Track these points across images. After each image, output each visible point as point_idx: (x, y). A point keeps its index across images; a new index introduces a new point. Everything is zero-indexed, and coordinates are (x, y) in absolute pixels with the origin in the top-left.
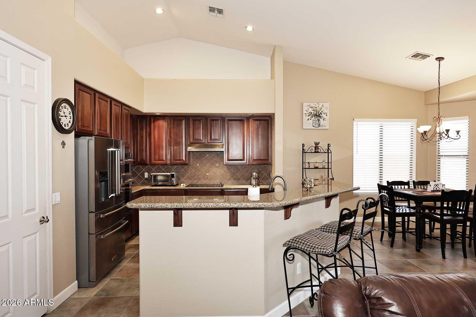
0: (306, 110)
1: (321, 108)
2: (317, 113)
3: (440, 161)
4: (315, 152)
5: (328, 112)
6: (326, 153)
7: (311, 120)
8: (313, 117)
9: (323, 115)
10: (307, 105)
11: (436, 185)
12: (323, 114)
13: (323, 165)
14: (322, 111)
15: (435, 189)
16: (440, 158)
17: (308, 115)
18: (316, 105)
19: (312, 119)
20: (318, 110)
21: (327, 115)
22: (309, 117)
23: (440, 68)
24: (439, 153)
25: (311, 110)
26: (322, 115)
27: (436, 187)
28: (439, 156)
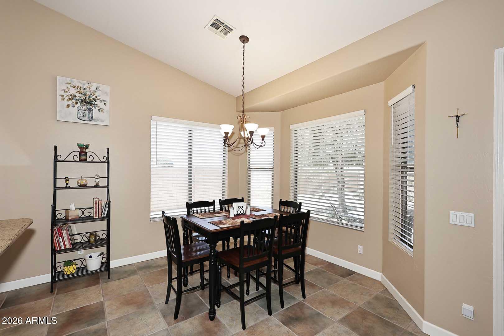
0: (65, 90)
1: (95, 92)
2: (86, 98)
3: (250, 173)
4: (81, 161)
5: (108, 99)
6: (104, 162)
7: (73, 107)
8: (79, 104)
9: (98, 103)
10: (66, 82)
11: (241, 207)
12: (98, 101)
13: (95, 181)
14: (96, 97)
15: (239, 212)
16: (250, 171)
17: (66, 98)
18: (84, 85)
19: (77, 106)
20: (89, 93)
21: (105, 104)
22: (70, 102)
23: (245, 51)
24: (249, 165)
25: (73, 91)
26: (96, 103)
27: (241, 210)
28: (250, 168)
